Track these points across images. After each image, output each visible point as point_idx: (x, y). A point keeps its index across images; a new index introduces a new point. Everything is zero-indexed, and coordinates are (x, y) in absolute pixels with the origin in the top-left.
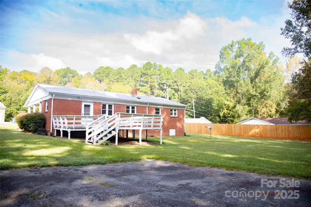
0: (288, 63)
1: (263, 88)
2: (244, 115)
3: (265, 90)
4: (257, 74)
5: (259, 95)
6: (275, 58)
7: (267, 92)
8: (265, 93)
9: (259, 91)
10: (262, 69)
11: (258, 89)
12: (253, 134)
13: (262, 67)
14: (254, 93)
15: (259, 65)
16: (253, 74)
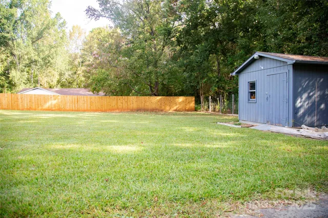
0: (72, 31)
1: (47, 53)
2: (22, 84)
3: (49, 56)
4: (40, 36)
5: (41, 60)
6: (61, 21)
7: (52, 59)
8: (50, 59)
9: (42, 56)
10: (46, 30)
11: (41, 54)
12: (49, 107)
13: (48, 27)
14: (36, 58)
15: (43, 24)
16: (35, 34)
